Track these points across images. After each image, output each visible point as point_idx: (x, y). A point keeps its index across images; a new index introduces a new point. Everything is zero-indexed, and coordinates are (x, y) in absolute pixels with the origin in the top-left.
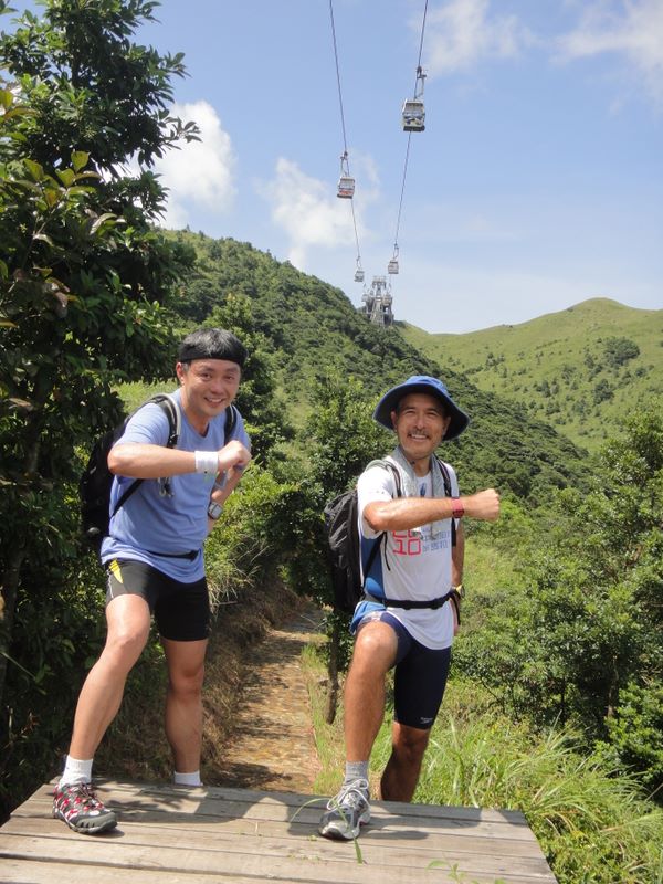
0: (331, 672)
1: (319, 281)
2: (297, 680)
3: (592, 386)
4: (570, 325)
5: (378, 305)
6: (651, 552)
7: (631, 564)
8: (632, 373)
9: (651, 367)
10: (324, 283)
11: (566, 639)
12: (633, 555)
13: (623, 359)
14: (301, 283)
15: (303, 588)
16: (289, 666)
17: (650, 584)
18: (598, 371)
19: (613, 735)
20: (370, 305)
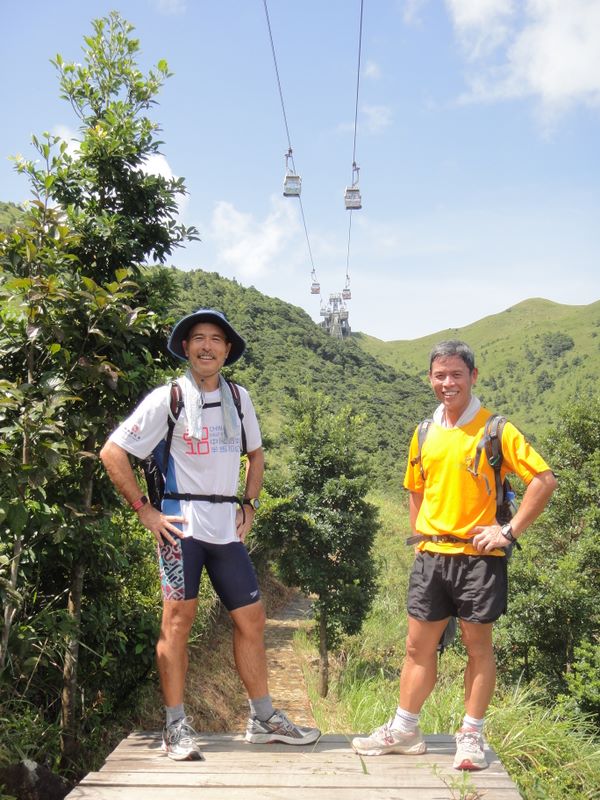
0: (321, 652)
1: (281, 302)
2: (292, 662)
3: (534, 377)
4: (509, 324)
5: (336, 319)
6: (591, 526)
7: (575, 537)
8: (569, 364)
9: (586, 357)
10: (286, 304)
11: (524, 608)
12: (577, 529)
13: (560, 351)
14: (265, 305)
15: (292, 580)
16: (283, 649)
17: (593, 554)
18: (538, 364)
19: (571, 687)
20: (329, 320)
